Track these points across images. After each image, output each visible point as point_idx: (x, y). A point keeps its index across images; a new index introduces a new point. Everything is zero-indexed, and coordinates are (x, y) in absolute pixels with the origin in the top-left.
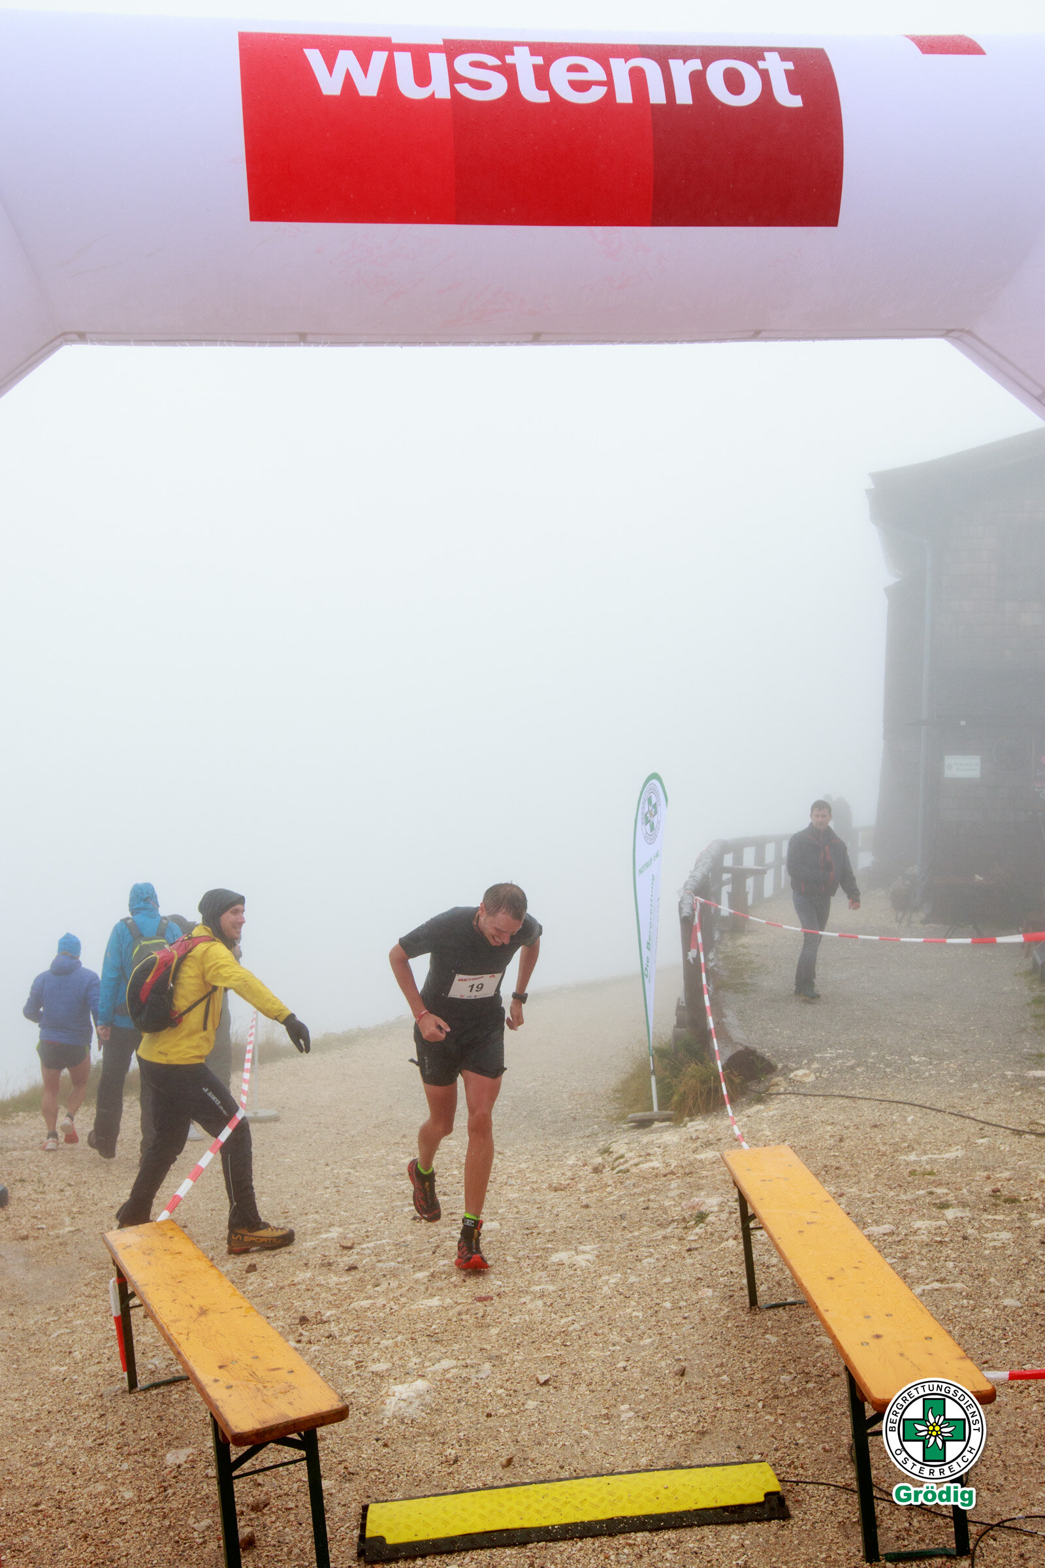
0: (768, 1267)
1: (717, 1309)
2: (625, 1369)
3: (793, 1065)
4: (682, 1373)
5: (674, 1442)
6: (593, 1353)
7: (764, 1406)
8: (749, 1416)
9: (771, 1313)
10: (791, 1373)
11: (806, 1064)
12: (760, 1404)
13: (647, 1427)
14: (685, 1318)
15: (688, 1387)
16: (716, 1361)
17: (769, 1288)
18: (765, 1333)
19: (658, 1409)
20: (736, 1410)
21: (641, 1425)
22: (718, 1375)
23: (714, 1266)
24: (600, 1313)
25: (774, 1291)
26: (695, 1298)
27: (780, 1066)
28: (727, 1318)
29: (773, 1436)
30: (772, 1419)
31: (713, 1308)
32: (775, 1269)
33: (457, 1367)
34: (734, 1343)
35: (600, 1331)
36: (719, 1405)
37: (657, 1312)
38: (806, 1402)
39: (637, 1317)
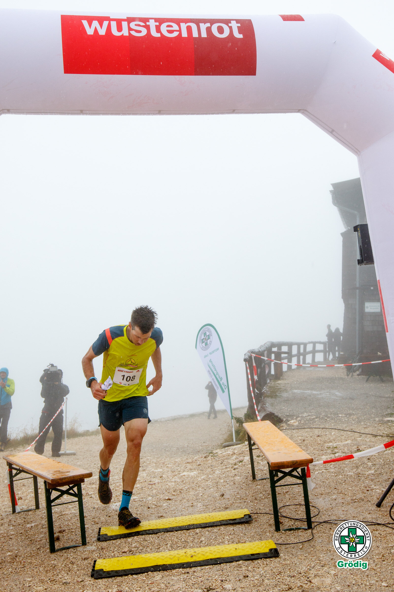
0: (263, 471)
1: (240, 481)
2: (202, 496)
3: (290, 419)
4: (223, 495)
5: (215, 510)
6: (191, 493)
7: (250, 502)
8: (245, 504)
9: (260, 481)
10: (263, 494)
11: (295, 419)
12: (249, 501)
13: (206, 508)
14: (228, 484)
15: (224, 498)
16: (235, 493)
17: (261, 475)
18: (256, 486)
19: (212, 504)
20: (240, 503)
21: (205, 507)
22: (236, 496)
23: (242, 472)
24: (196, 484)
25: (263, 476)
26: (233, 479)
27: (284, 420)
28: (244, 483)
29: (252, 508)
30: (253, 504)
31: (239, 481)
32: (265, 471)
33: (139, 498)
34: (244, 488)
35: (195, 488)
36: (234, 502)
37: (217, 483)
38: (266, 500)
39: (210, 484)
